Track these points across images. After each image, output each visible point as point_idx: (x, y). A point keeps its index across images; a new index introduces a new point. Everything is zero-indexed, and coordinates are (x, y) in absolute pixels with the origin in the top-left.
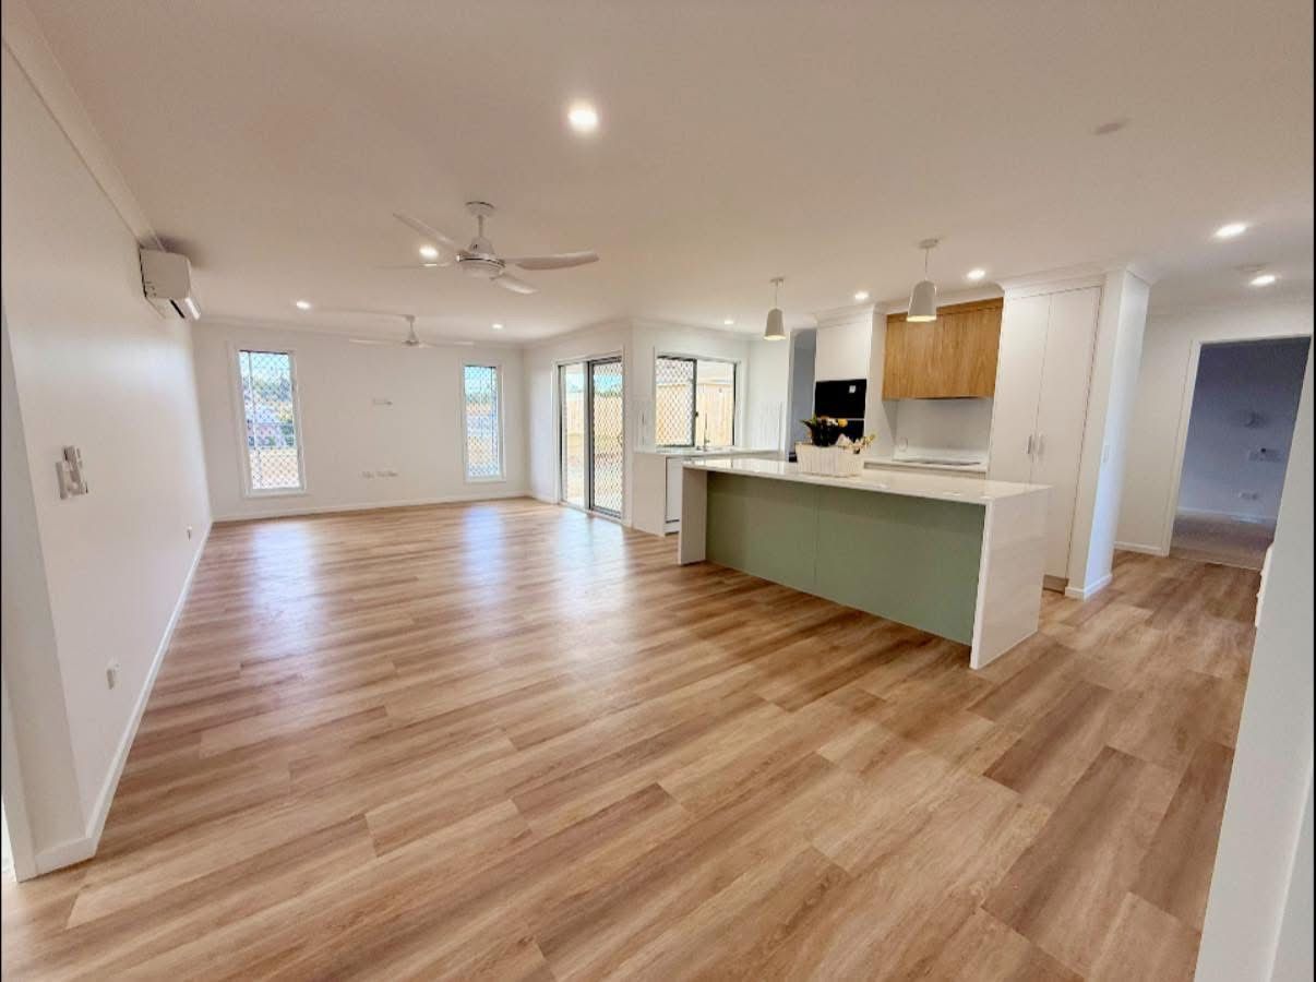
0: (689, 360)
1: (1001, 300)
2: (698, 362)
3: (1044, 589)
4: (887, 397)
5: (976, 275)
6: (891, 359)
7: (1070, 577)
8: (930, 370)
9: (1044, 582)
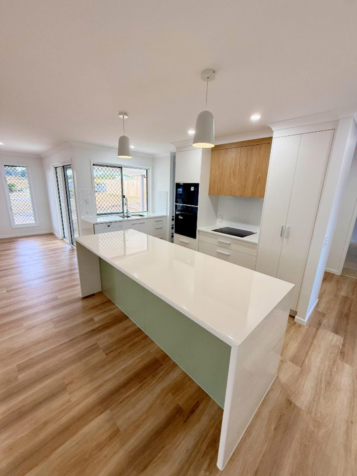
0: (120, 167)
1: (271, 138)
2: (123, 169)
3: (290, 315)
4: (211, 193)
5: (255, 118)
6: (213, 172)
7: (298, 311)
8: (232, 180)
9: (290, 312)
